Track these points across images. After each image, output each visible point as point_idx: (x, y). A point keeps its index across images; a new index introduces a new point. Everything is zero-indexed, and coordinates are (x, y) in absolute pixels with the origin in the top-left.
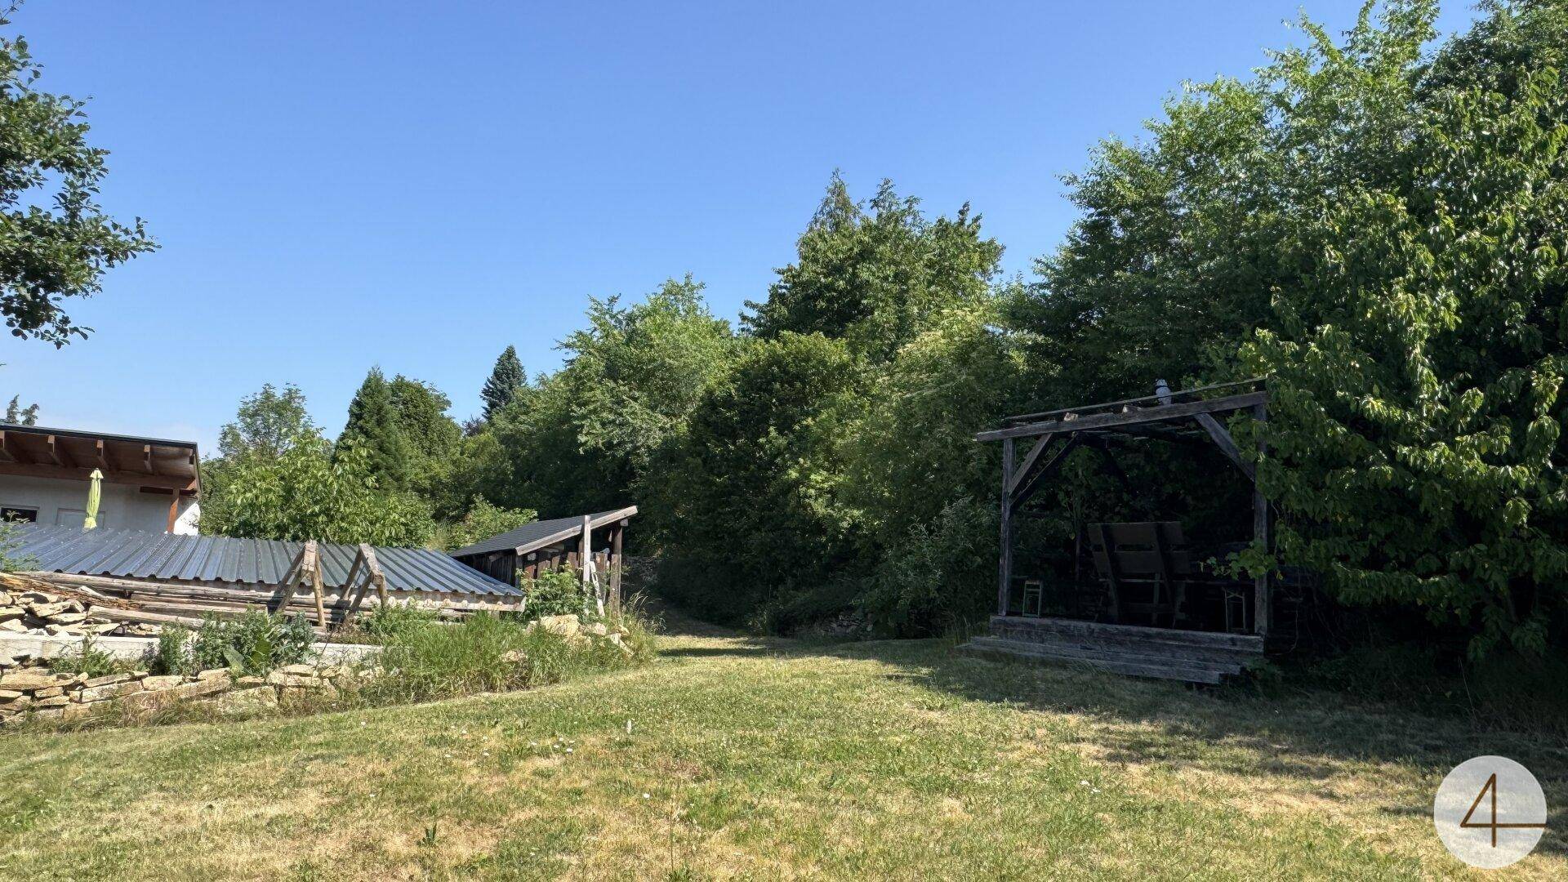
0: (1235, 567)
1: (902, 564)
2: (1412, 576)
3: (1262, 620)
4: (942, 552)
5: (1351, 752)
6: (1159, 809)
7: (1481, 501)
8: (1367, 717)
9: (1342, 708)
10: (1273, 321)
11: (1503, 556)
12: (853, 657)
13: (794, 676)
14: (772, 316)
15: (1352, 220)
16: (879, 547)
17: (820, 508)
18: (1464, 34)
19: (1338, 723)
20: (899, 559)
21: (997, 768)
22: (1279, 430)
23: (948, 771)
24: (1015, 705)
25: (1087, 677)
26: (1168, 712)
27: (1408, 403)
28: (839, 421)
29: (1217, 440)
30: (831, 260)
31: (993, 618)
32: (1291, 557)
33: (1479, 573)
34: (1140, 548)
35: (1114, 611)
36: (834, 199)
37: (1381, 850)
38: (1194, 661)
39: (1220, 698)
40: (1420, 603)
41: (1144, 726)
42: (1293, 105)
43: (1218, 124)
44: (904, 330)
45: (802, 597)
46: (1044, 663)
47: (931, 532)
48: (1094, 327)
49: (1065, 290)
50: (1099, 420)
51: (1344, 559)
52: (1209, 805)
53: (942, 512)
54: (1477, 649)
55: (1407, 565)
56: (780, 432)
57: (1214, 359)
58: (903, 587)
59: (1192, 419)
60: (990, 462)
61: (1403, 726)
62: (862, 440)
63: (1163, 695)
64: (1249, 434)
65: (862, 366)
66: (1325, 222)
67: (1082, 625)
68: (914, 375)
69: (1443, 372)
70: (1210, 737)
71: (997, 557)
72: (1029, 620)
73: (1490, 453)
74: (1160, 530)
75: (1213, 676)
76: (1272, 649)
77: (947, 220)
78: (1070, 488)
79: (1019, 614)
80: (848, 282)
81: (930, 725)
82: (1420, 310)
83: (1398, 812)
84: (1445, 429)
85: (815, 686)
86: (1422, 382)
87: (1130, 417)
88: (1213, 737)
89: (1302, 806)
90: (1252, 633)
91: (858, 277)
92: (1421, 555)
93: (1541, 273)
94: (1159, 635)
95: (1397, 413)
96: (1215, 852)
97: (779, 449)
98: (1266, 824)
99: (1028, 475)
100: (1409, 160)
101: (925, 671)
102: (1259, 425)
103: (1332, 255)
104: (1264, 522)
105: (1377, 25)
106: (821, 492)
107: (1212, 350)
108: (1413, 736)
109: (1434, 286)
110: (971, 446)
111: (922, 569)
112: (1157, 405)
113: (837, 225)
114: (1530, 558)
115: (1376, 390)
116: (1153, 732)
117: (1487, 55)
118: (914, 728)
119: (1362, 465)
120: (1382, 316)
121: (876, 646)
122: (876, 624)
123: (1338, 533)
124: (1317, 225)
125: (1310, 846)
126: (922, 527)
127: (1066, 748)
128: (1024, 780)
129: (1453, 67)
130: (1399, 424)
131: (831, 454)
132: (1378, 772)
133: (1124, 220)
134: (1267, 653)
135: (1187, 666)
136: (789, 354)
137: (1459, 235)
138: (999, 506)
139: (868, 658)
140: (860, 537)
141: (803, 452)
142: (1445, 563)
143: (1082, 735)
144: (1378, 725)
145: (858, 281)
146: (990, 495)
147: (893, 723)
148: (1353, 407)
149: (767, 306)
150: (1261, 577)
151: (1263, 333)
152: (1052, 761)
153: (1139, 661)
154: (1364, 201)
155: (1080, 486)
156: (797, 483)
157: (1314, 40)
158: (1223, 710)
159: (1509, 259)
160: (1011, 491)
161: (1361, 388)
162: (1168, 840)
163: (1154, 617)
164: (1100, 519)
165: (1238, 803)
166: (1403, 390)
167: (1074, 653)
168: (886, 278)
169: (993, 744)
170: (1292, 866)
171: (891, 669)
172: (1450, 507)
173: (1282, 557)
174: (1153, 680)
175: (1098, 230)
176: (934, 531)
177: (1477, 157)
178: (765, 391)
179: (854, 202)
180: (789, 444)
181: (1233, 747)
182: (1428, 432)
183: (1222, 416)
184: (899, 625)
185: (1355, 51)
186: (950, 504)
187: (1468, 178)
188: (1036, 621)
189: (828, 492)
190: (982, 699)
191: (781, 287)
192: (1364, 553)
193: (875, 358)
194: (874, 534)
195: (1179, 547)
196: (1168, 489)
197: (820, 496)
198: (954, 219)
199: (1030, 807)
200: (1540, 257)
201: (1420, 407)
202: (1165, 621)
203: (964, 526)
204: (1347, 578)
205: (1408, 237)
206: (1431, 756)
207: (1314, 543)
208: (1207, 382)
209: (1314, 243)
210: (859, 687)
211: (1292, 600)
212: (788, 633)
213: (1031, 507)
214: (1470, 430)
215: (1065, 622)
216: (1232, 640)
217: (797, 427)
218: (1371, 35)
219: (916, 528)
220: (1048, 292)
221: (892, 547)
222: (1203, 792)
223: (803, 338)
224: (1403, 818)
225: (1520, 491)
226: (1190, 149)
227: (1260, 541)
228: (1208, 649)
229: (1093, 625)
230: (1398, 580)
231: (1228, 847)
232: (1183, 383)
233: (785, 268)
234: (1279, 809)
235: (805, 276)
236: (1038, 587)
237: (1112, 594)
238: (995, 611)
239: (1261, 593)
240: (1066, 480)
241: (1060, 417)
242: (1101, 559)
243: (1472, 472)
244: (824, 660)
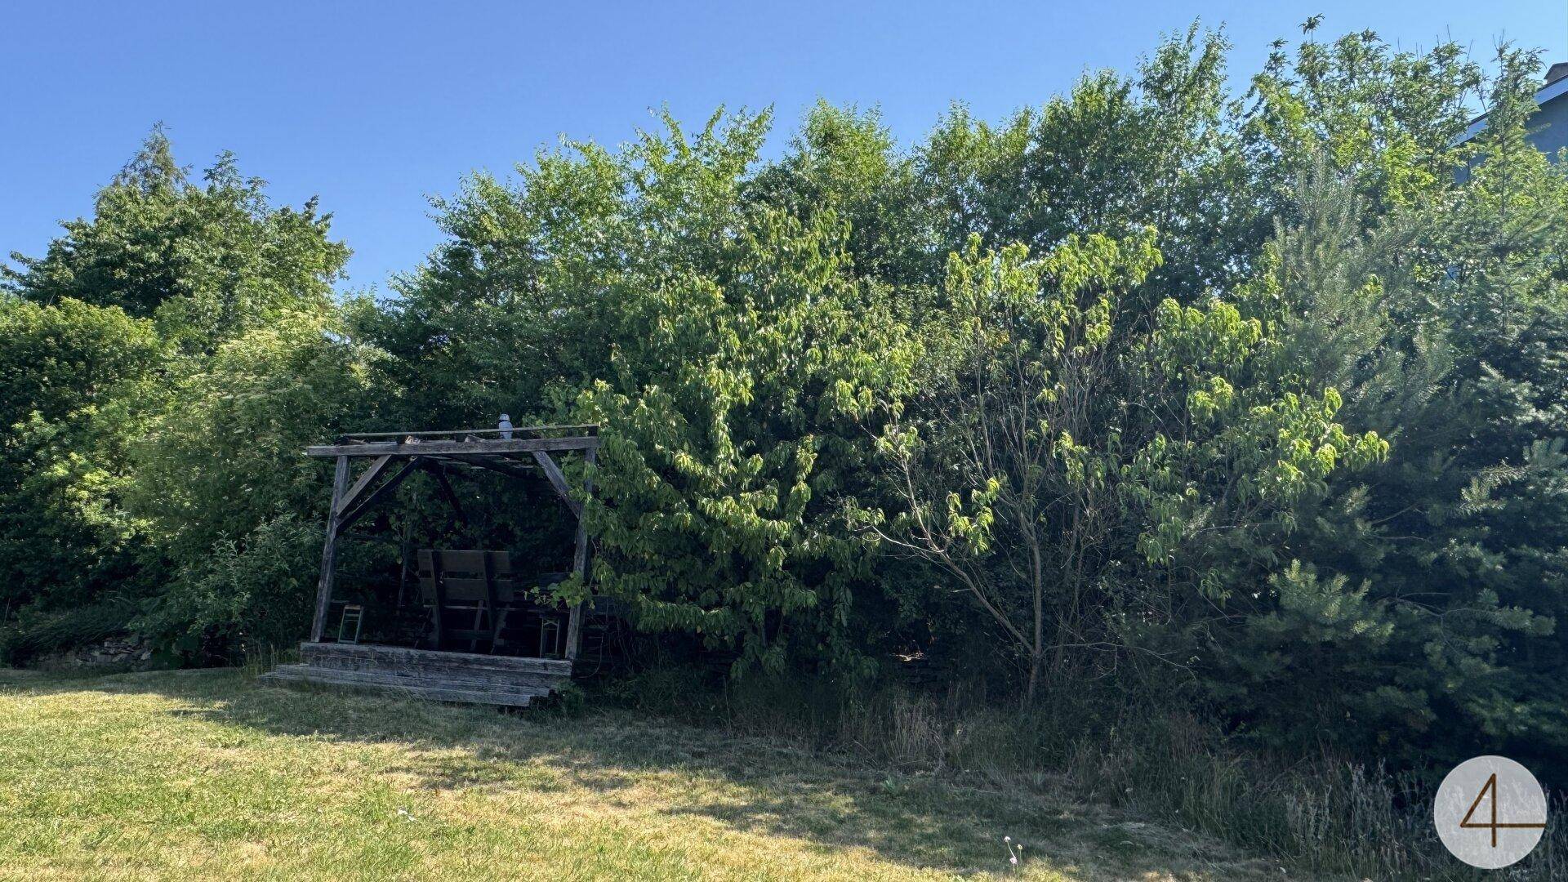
0: (556, 597)
1: (201, 585)
2: (697, 608)
3: (572, 646)
4: (252, 572)
5: (636, 762)
6: (470, 831)
7: (753, 547)
8: (650, 731)
9: (630, 724)
10: (611, 374)
11: (763, 593)
12: (125, 692)
13: (42, 717)
14: (50, 277)
15: (683, 297)
16: (167, 563)
17: (93, 514)
18: (777, 163)
19: (628, 738)
20: (197, 578)
21: (304, 805)
22: (605, 474)
23: (247, 814)
24: (325, 737)
25: (401, 705)
26: (480, 736)
27: (708, 461)
28: (132, 413)
29: (551, 478)
30: (141, 226)
31: (304, 645)
32: (605, 588)
33: (745, 607)
34: (465, 575)
35: (434, 637)
36: (153, 155)
37: (656, 847)
38: (508, 686)
39: (528, 719)
40: (699, 630)
41: (458, 752)
42: (647, 185)
43: (582, 185)
44: (230, 322)
45: (57, 619)
46: (357, 692)
47: (241, 549)
48: (444, 352)
49: (420, 312)
50: (441, 446)
51: (646, 591)
52: (515, 822)
53: (258, 529)
54: (738, 669)
55: (693, 598)
56: (48, 418)
57: (556, 401)
58: (199, 610)
59: (530, 455)
60: (319, 479)
61: (678, 737)
62: (162, 440)
63: (476, 719)
64: (579, 474)
65: (172, 353)
66: (662, 296)
67: (402, 651)
68: (239, 375)
69: (737, 437)
70: (520, 757)
71: (315, 579)
72: (345, 646)
73: (763, 509)
74: (489, 560)
75: (524, 699)
76: (579, 674)
77: (292, 211)
78: (403, 512)
79: (335, 640)
80: (164, 254)
81: (227, 764)
82: (726, 385)
83: (671, 812)
84: (733, 487)
85: (74, 727)
86: (722, 444)
87: (471, 447)
88: (522, 756)
89: (595, 815)
90: (562, 658)
91: (176, 252)
92: (705, 590)
93: (810, 369)
94: (477, 661)
95: (700, 469)
96: (521, 866)
97: (43, 438)
98: (566, 835)
99: (361, 496)
100: (730, 257)
101: (218, 705)
102: (590, 467)
103: (665, 326)
104: (583, 556)
105: (720, 137)
106: (96, 495)
107: (555, 393)
108: (684, 745)
109: (738, 366)
110: (300, 459)
111: (225, 590)
112: (498, 438)
113: (155, 187)
114: (782, 595)
115: (686, 447)
116: (466, 757)
117: (791, 184)
118: (207, 768)
119: (669, 511)
120: (698, 385)
121: (155, 677)
122: (156, 652)
123: (643, 567)
124: (656, 295)
125: (601, 850)
126: (232, 544)
127: (380, 778)
128: (333, 815)
129: (767, 187)
130: (699, 479)
131: (116, 452)
132: (656, 778)
133: (485, 254)
134: (574, 676)
135: (501, 690)
136: (72, 327)
137: (759, 327)
138: (323, 526)
139: (146, 691)
140: (144, 551)
141: (76, 445)
142: (721, 596)
143: (395, 764)
144: (658, 738)
145: (174, 256)
146: (315, 513)
147: (179, 765)
148: (667, 460)
149: (44, 263)
150: (576, 606)
151: (601, 384)
152: (363, 792)
153: (457, 687)
154: (694, 283)
155: (413, 511)
156: (63, 482)
157: (671, 133)
158: (531, 731)
159: (790, 352)
160: (339, 512)
161: (675, 444)
162: (478, 860)
163: (474, 644)
164: (430, 546)
165: (541, 817)
166: (706, 450)
167: (390, 679)
168: (211, 260)
169: (299, 781)
170: (585, 871)
171: (177, 704)
172: (730, 550)
173: (596, 588)
174: (468, 705)
175: (459, 257)
176: (244, 549)
177: (776, 267)
178: (31, 366)
179: (178, 165)
180: (58, 434)
181: (540, 765)
182: (721, 487)
183: (557, 455)
184: (185, 653)
185: (700, 154)
186: (268, 520)
187: (768, 282)
188: (353, 647)
189: (107, 496)
190: (288, 733)
191: (68, 245)
192: (663, 587)
193: (188, 347)
194: (164, 548)
195: (503, 576)
196: (498, 520)
197: (95, 499)
198: (298, 210)
199: (340, 843)
200: (811, 356)
201: (717, 466)
202: (484, 647)
203: (282, 546)
204: (649, 607)
205: (723, 321)
206: (697, 762)
207: (624, 576)
208: (547, 421)
209: (653, 310)
210: (135, 726)
211: (600, 627)
212: (28, 663)
213: (359, 529)
214: (752, 488)
215: (384, 649)
216: (545, 665)
217: (73, 415)
218: (713, 144)
219: (222, 544)
220: (402, 311)
221: (187, 564)
222: (511, 811)
223: (95, 310)
224: (674, 817)
225: (780, 540)
226: (554, 201)
227: (578, 573)
228: (522, 674)
229: (412, 652)
230: (687, 612)
231: (532, 860)
232: (525, 420)
233: (75, 221)
234: (577, 819)
235: (104, 238)
236: (358, 612)
237: (435, 620)
238: (307, 636)
239: (574, 621)
240: (402, 505)
241: (401, 440)
242: (428, 585)
243: (750, 524)
244: (86, 697)
